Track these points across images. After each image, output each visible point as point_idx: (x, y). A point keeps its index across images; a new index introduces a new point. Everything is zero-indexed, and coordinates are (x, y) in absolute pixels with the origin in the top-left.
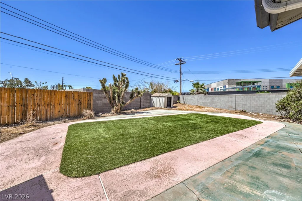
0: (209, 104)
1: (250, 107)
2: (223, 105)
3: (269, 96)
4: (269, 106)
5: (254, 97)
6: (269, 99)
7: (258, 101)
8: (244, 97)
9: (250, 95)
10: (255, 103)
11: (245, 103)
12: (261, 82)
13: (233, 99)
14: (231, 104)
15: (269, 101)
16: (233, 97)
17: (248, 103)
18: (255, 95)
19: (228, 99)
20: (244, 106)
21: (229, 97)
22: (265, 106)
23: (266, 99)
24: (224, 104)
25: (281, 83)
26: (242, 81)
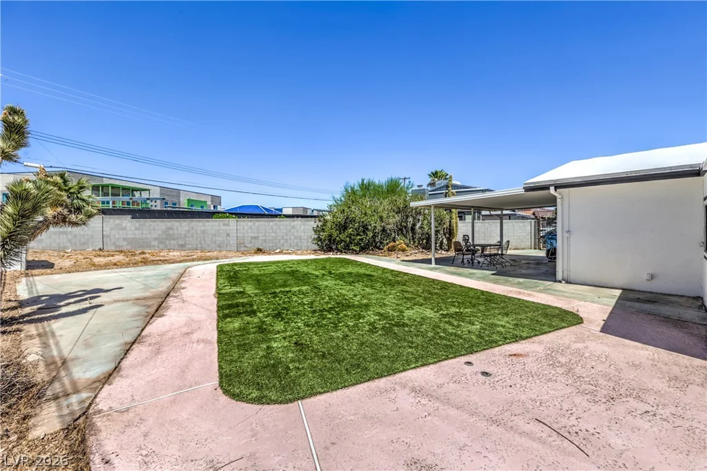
0: (155, 243)
1: (265, 241)
2: (203, 242)
3: (292, 223)
4: (292, 238)
5: (271, 223)
6: (293, 227)
7: (278, 231)
8: (254, 224)
9: (265, 221)
10: (273, 235)
11: (256, 235)
12: (149, 190)
13: (231, 228)
14: (225, 238)
15: (292, 230)
16: (231, 224)
17: (261, 235)
18: (272, 221)
19: (217, 228)
20: (253, 240)
21: (222, 224)
22: (288, 237)
23: (289, 228)
24: (206, 239)
25: (178, 196)
26: (106, 182)
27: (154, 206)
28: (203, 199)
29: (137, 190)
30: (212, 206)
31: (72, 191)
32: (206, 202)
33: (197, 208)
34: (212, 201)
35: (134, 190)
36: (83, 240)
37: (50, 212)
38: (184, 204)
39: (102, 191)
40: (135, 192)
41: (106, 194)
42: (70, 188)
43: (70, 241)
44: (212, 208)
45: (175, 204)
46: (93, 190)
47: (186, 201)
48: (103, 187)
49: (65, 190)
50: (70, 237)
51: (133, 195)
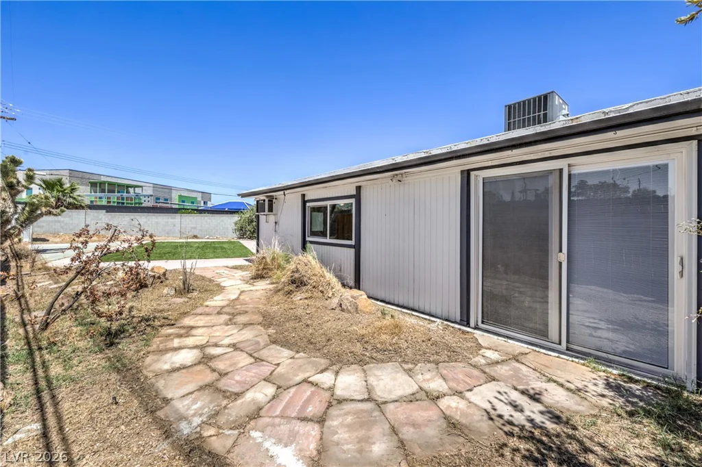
11: (195, 226)
12: (143, 187)
13: (177, 220)
14: (172, 228)
16: (176, 217)
19: (167, 220)
21: (170, 217)
25: (170, 193)
26: (103, 179)
27: (147, 201)
28: (193, 195)
29: (131, 187)
30: (202, 202)
31: (66, 191)
32: (196, 198)
33: (188, 205)
34: (202, 197)
35: (128, 186)
36: (71, 227)
37: (44, 209)
38: (175, 200)
39: (100, 187)
40: (130, 189)
41: (103, 191)
42: (65, 190)
43: (62, 227)
44: (202, 205)
45: (166, 200)
46: (91, 186)
47: (177, 197)
48: (101, 183)
49: (61, 191)
50: (62, 225)
51: (128, 192)
